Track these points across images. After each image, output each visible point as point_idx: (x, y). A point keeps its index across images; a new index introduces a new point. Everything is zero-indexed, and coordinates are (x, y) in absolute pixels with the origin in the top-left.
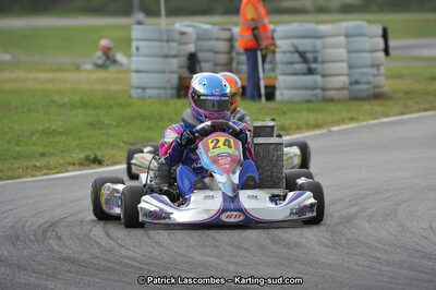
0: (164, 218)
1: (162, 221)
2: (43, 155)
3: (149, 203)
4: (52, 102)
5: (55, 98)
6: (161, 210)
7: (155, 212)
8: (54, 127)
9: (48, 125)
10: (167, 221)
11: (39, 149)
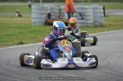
0: (49, 66)
1: (49, 67)
2: (6, 41)
3: (44, 62)
4: (9, 27)
5: (10, 25)
6: (49, 64)
7: (46, 65)
8: (10, 34)
9: (8, 33)
10: (50, 67)
11: (6, 40)
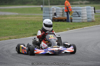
2: (25, 34)
5: (27, 22)
8: (27, 28)
9: (26, 27)
11: (24, 32)
